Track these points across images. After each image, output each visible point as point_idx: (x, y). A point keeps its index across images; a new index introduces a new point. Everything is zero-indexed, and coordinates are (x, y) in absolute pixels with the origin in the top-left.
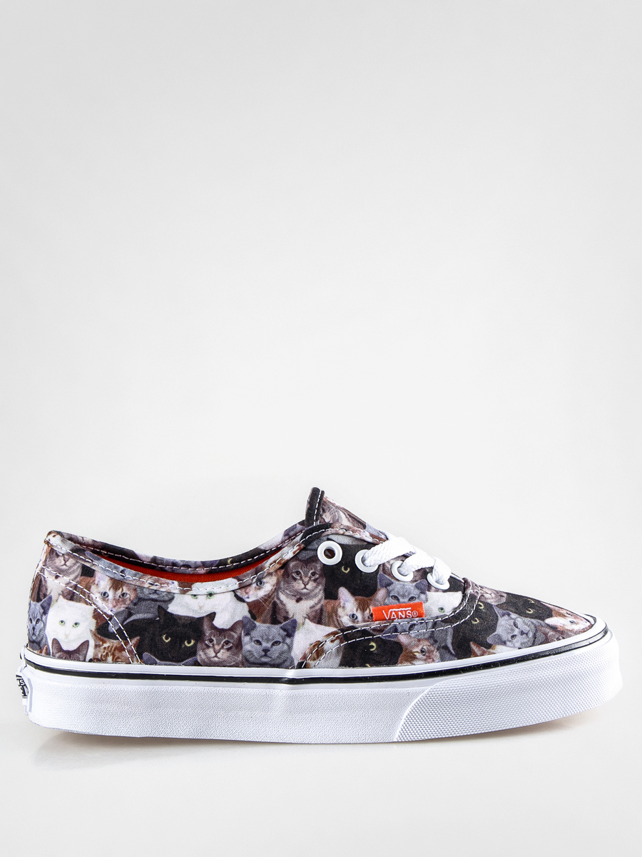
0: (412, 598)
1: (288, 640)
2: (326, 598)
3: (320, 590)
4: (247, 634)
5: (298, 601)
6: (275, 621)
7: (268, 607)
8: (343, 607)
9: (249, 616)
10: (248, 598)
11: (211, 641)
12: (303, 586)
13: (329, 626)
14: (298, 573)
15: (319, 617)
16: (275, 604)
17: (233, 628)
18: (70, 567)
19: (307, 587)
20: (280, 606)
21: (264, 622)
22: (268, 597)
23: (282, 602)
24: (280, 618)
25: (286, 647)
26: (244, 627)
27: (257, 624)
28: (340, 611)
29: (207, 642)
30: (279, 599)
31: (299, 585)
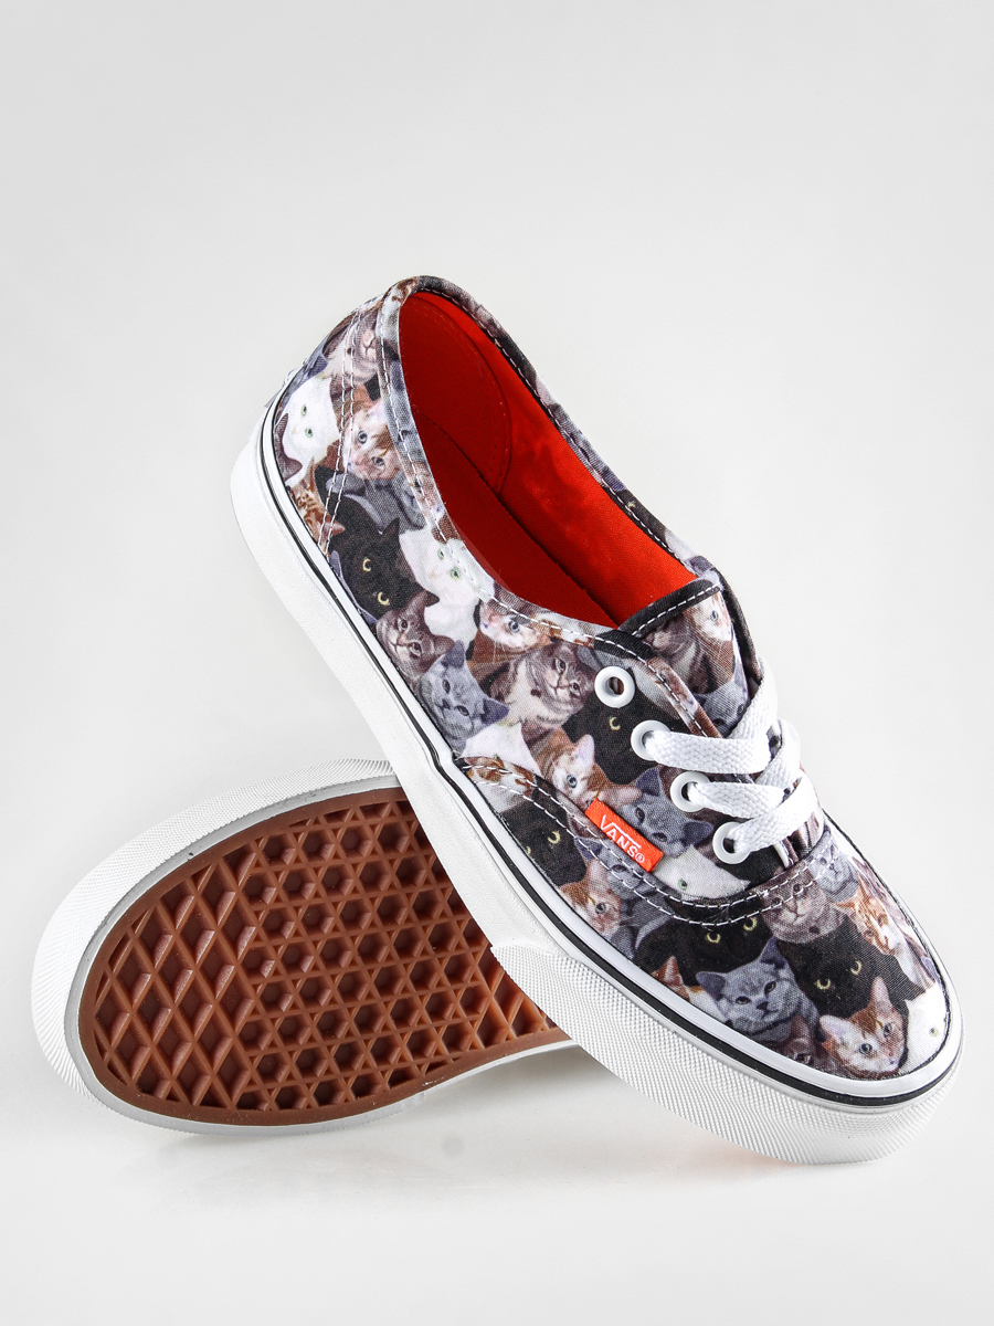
0: (661, 836)
1: (478, 722)
2: (564, 726)
3: (568, 711)
4: (445, 664)
5: (535, 693)
6: (485, 685)
7: (495, 664)
8: (572, 759)
9: (466, 647)
10: (486, 626)
11: (405, 625)
12: (555, 684)
13: (536, 759)
14: (562, 665)
15: (534, 738)
16: (505, 668)
17: (437, 639)
18: (367, 359)
19: (559, 690)
20: (510, 676)
21: (474, 673)
22: (506, 652)
23: (516, 673)
24: (494, 689)
25: (468, 726)
26: (449, 651)
27: (466, 665)
28: (564, 758)
29: (399, 620)
30: (516, 666)
31: (552, 677)
